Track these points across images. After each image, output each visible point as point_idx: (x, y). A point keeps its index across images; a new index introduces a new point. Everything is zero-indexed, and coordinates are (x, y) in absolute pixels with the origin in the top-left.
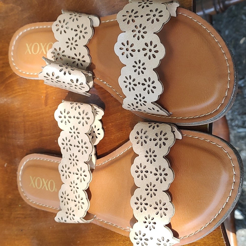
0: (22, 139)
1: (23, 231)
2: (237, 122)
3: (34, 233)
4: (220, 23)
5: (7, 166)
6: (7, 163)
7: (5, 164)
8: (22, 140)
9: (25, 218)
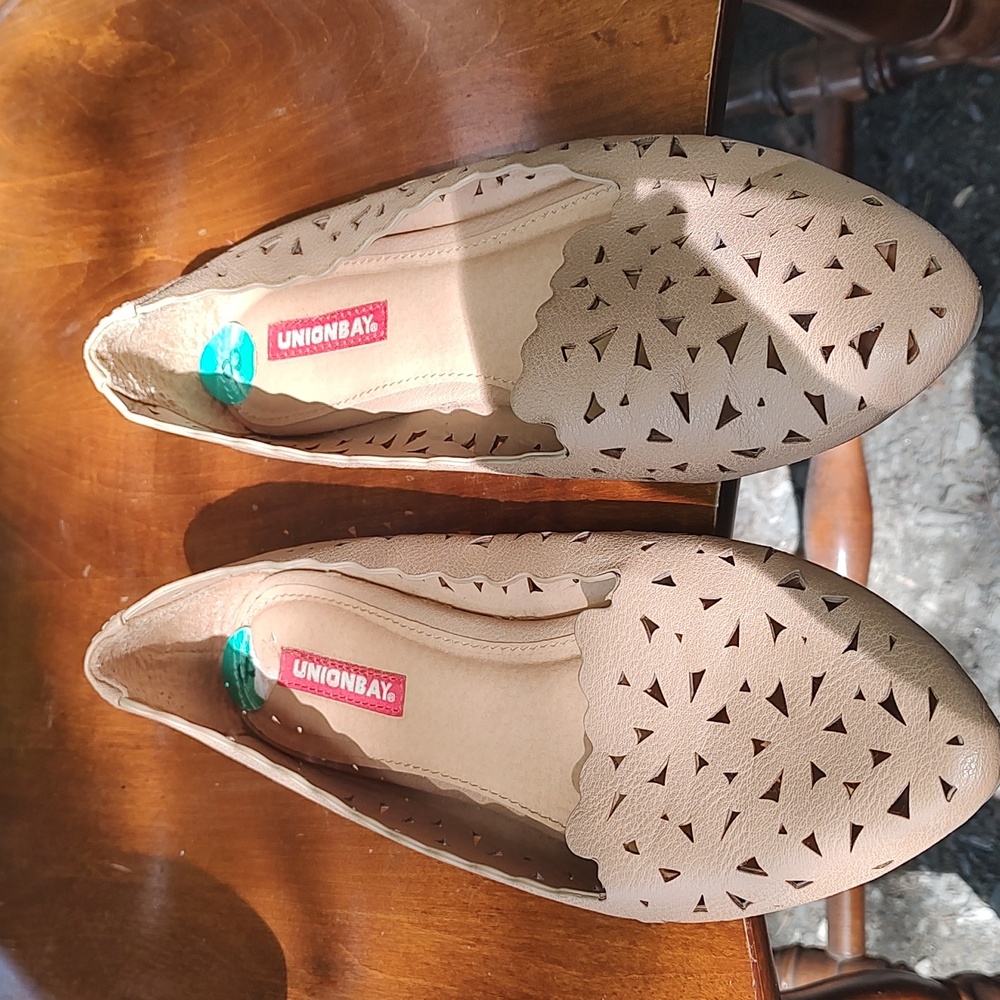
0: (148, 491)
1: (126, 789)
2: (917, 489)
3: (163, 797)
4: (890, 124)
5: (90, 573)
6: (91, 564)
7: (83, 569)
8: (147, 494)
9: (138, 747)
